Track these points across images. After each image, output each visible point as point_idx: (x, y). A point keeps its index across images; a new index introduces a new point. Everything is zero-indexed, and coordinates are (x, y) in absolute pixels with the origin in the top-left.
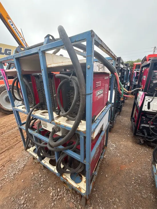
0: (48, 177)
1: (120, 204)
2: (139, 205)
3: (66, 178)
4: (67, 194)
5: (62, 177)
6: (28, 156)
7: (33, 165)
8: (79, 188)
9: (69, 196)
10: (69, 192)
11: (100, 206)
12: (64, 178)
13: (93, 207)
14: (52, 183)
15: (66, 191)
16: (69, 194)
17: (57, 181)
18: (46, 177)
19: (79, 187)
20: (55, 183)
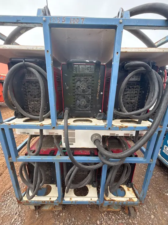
0: (74, 219)
1: (151, 193)
2: (159, 185)
3: (110, 198)
4: (110, 220)
5: (106, 200)
6: (16, 213)
7: (37, 219)
8: (130, 199)
9: (113, 219)
10: (109, 215)
11: (142, 206)
12: (108, 200)
13: (139, 211)
14: (85, 221)
15: (106, 217)
16: (111, 217)
17: (89, 215)
18: (72, 221)
19: (128, 199)
20: (88, 218)
